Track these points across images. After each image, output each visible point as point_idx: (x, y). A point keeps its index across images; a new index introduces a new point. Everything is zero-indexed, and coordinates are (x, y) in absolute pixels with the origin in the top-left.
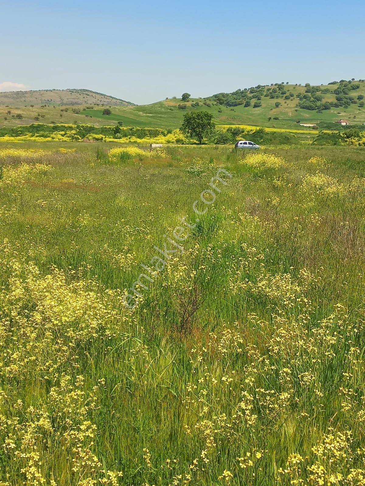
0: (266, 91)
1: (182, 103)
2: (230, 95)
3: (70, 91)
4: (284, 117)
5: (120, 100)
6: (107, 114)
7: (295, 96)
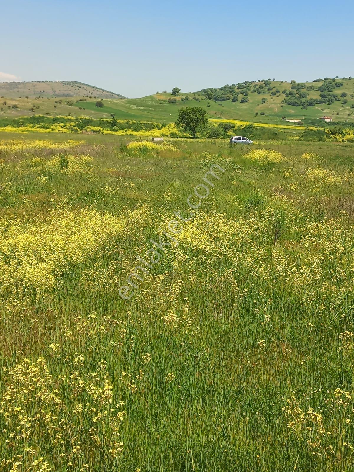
0: (253, 87)
1: (172, 98)
2: (218, 90)
3: (62, 83)
4: (270, 112)
5: (111, 93)
6: (100, 107)
7: (281, 93)
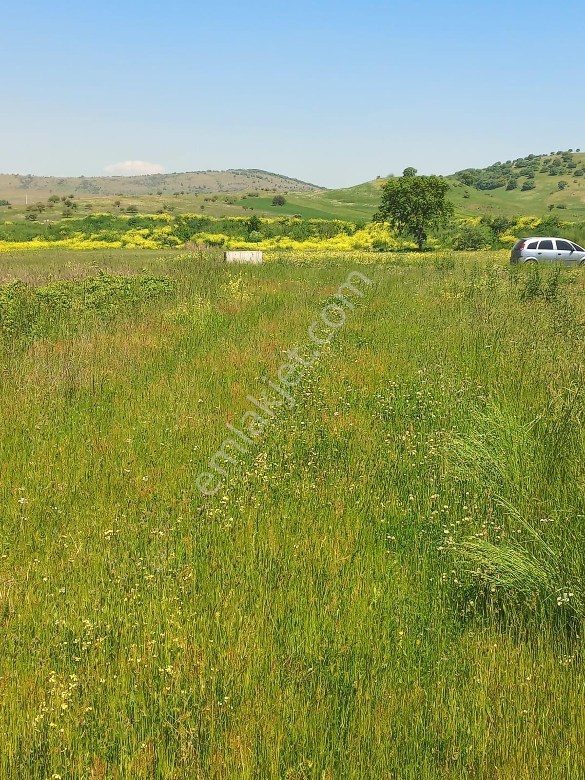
0: (542, 163)
2: (483, 171)
3: (233, 173)
4: (573, 205)
5: (310, 184)
6: (280, 205)
